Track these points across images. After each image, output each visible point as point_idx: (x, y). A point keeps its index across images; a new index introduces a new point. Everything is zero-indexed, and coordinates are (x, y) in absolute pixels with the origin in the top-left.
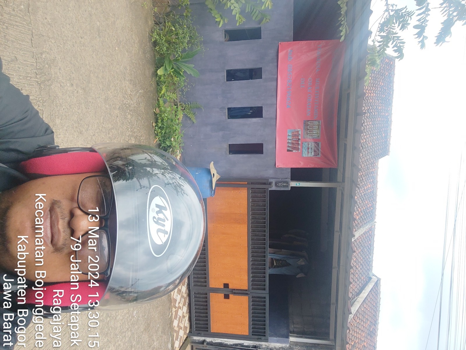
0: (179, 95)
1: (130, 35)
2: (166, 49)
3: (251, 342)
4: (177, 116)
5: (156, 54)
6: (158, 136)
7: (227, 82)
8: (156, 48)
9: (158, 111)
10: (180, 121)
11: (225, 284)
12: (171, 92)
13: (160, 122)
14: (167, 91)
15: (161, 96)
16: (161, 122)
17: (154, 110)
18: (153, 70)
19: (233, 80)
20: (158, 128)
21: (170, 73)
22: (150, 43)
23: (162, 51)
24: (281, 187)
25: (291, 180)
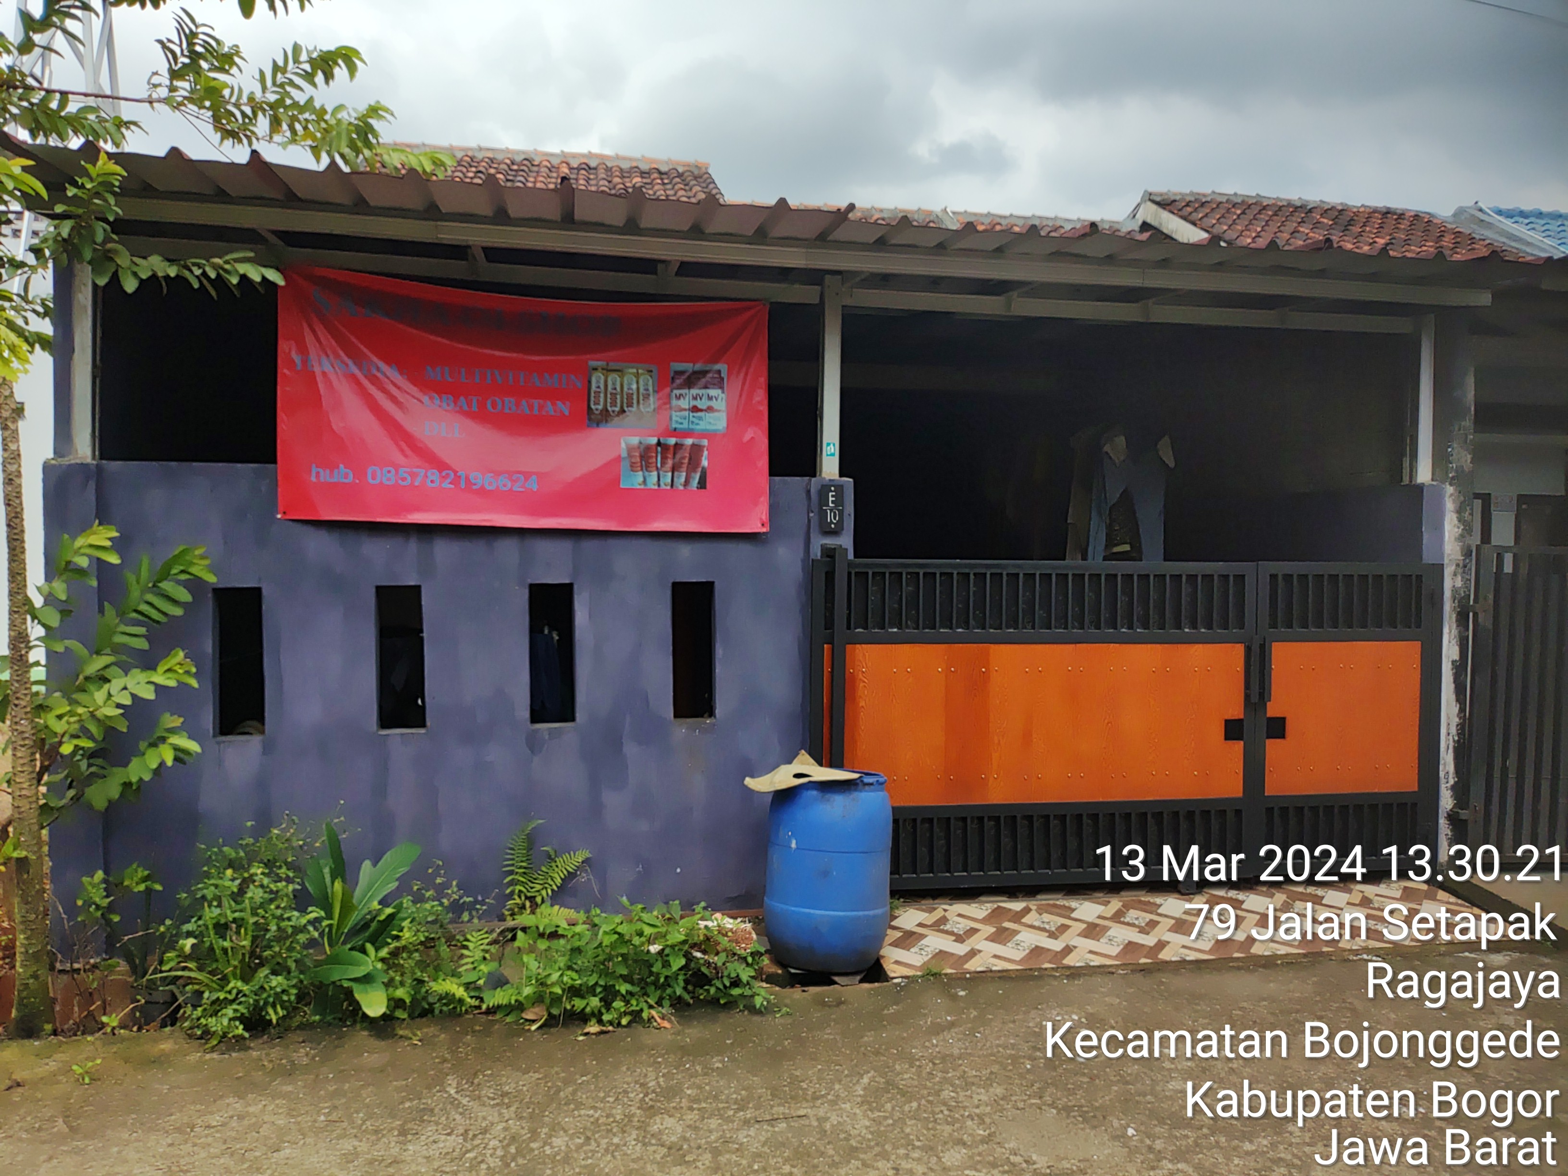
0: (476, 921)
1: (206, 1136)
2: (280, 978)
3: (1446, 630)
4: (560, 932)
5: (297, 1020)
6: (642, 1010)
7: (428, 723)
8: (274, 1021)
9: (536, 1010)
10: (581, 916)
11: (1228, 737)
12: (462, 956)
13: (584, 1002)
14: (455, 974)
15: (477, 998)
16: (583, 997)
17: (534, 1028)
18: (363, 1035)
19: (423, 701)
20: (608, 1010)
21: (383, 960)
22: (250, 1048)
23: (289, 995)
24: (841, 513)
25: (815, 476)
